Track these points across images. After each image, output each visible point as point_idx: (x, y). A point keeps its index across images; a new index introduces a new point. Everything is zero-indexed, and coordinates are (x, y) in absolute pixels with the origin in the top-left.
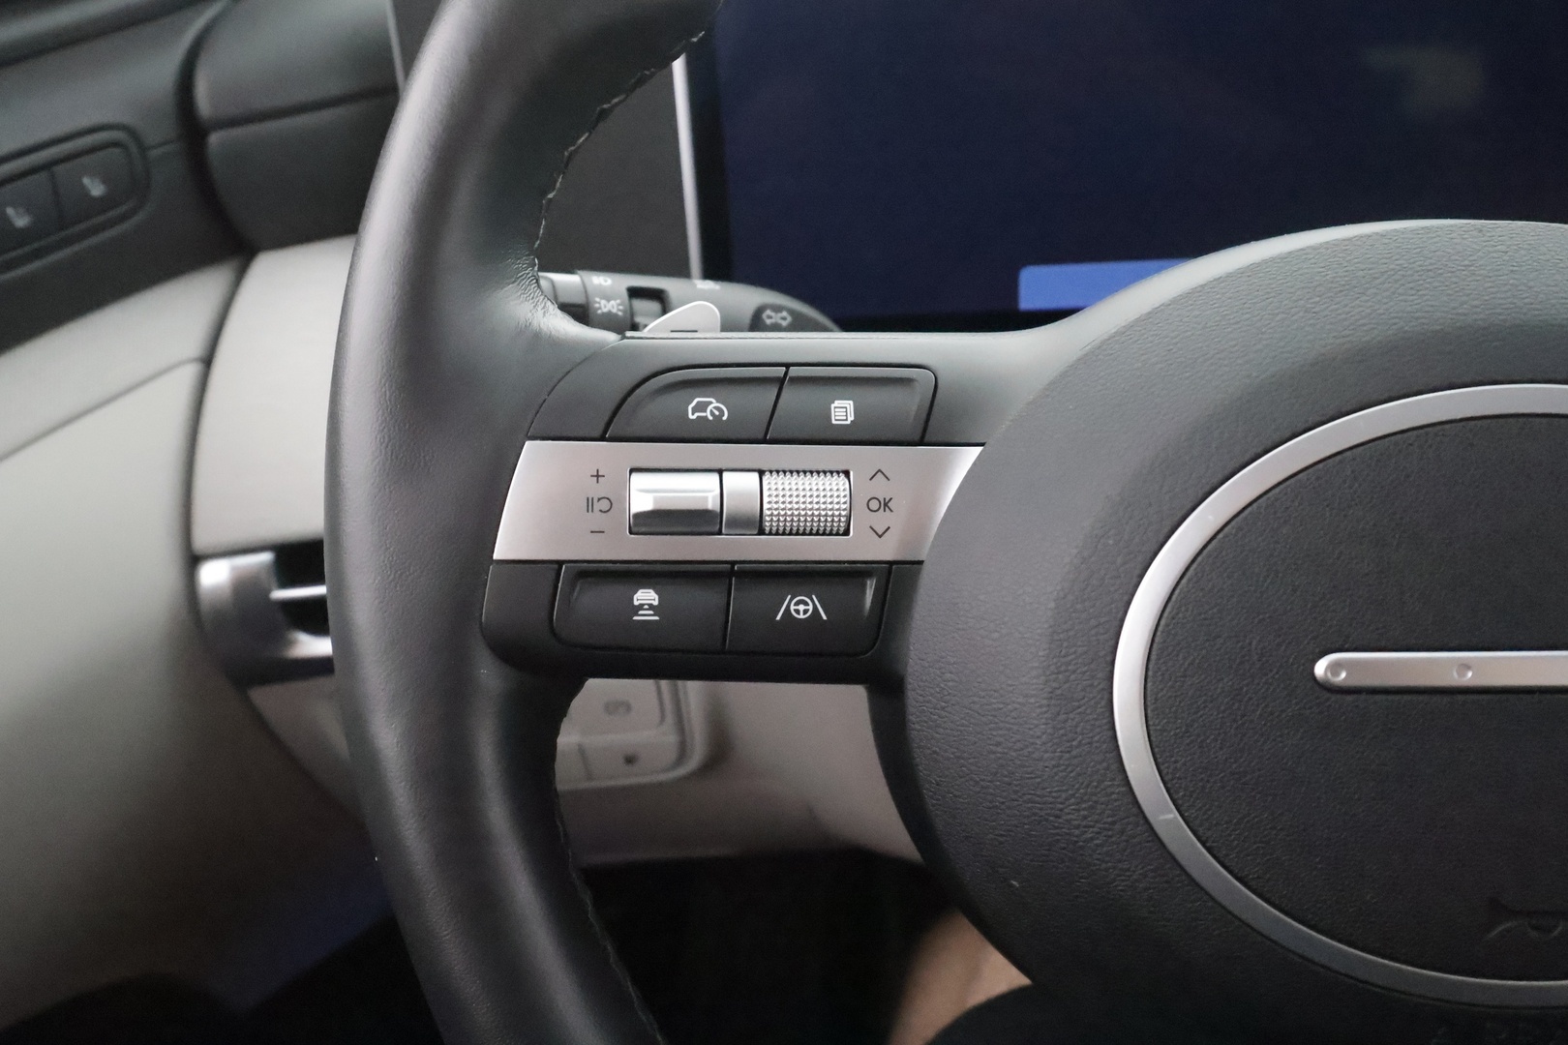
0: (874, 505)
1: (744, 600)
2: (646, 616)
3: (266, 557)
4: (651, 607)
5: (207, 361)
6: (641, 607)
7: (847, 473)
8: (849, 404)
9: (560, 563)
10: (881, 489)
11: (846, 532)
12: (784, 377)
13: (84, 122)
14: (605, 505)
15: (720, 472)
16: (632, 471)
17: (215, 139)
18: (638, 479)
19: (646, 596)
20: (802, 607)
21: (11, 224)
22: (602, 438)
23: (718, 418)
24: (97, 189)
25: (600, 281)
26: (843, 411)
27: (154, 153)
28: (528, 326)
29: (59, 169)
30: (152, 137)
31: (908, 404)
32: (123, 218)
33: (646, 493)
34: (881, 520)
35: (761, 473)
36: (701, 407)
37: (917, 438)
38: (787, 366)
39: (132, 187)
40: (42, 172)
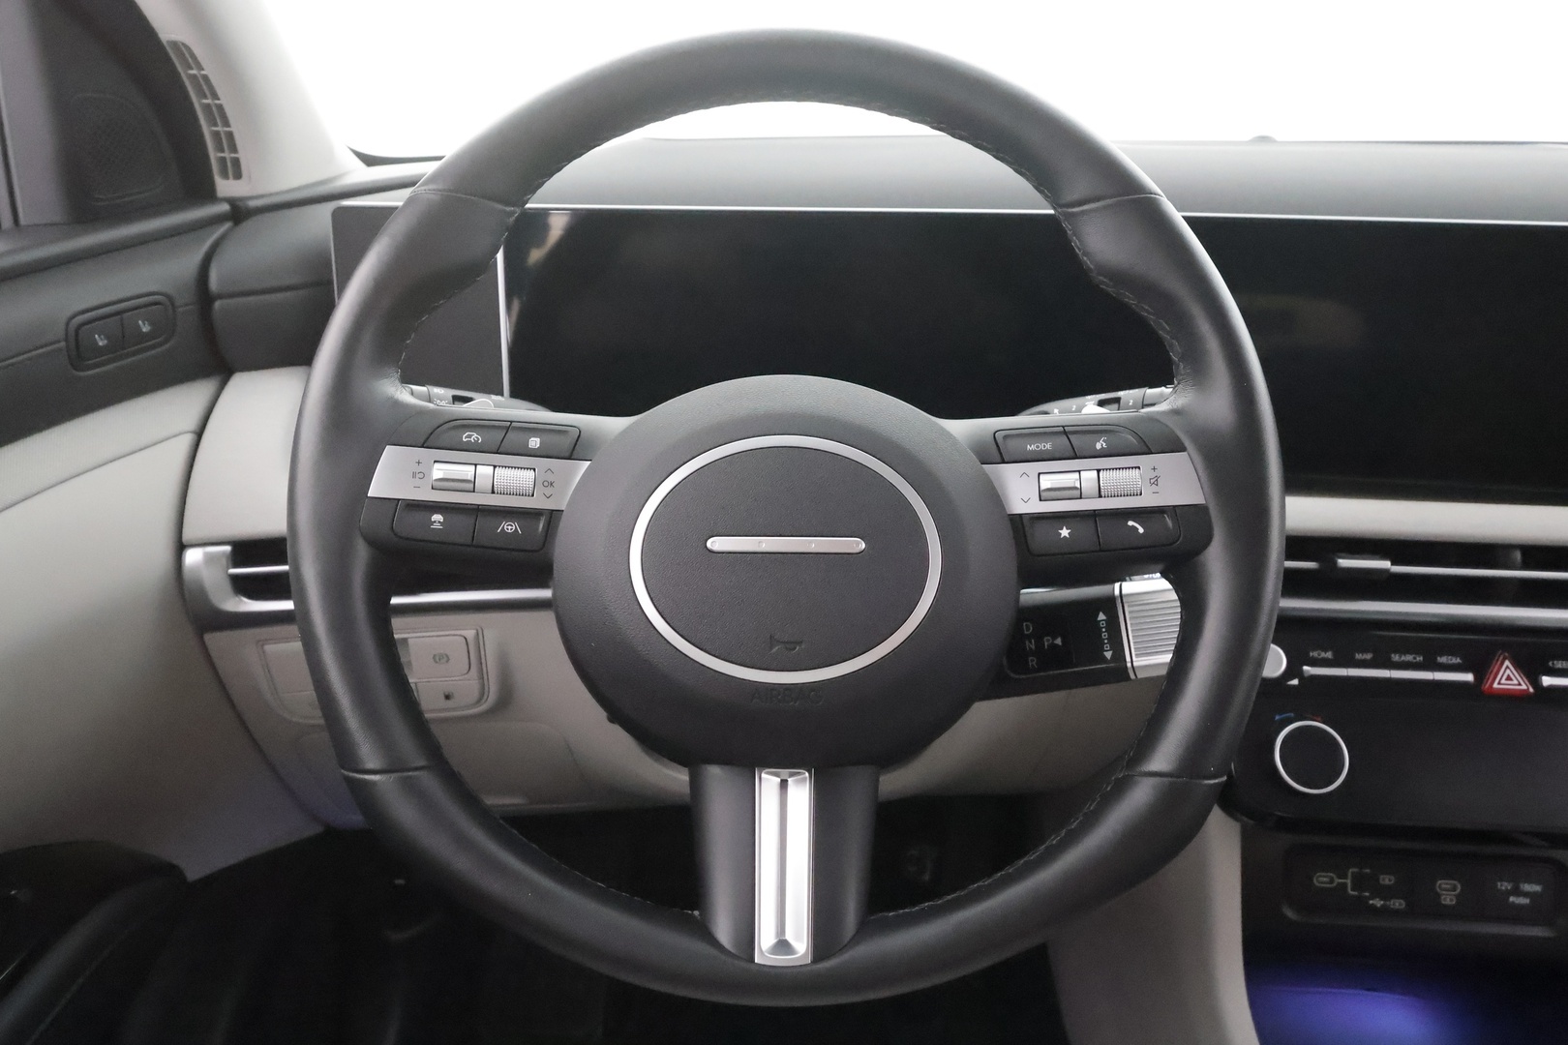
0: (546, 484)
1: (483, 522)
2: (437, 526)
3: (228, 548)
4: (439, 522)
5: (199, 434)
6: (435, 522)
7: (534, 470)
8: (538, 440)
9: (399, 500)
10: (550, 477)
11: (533, 495)
12: (508, 427)
13: (145, 290)
14: (421, 475)
15: (476, 465)
16: (435, 462)
17: (217, 304)
18: (437, 465)
19: (437, 517)
20: (510, 527)
21: (97, 344)
22: (422, 447)
23: (476, 442)
24: (146, 329)
25: (437, 391)
26: (534, 442)
27: (180, 310)
28: (392, 398)
29: (125, 315)
30: (179, 302)
31: (565, 443)
32: (160, 345)
33: (439, 472)
34: (548, 491)
35: (495, 467)
36: (470, 436)
37: (567, 454)
38: (511, 422)
39: (165, 328)
40: (116, 316)
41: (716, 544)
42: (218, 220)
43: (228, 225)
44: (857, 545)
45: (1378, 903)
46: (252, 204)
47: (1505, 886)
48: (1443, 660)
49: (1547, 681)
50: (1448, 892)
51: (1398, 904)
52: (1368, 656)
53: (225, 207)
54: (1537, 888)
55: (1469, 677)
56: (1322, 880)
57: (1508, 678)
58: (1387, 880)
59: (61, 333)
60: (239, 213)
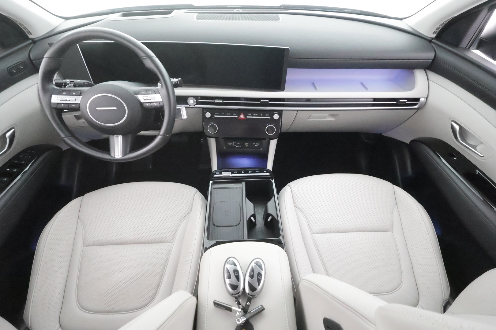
4: (63, 105)
7: (75, 97)
8: (75, 93)
9: (56, 103)
10: (77, 98)
11: (76, 101)
12: (70, 92)
15: (66, 97)
20: (74, 106)
21: (14, 72)
23: (65, 94)
24: (22, 67)
25: (67, 80)
28: (52, 87)
29: (18, 66)
30: (26, 62)
31: (79, 93)
34: (78, 100)
35: (69, 97)
37: (80, 95)
38: (70, 90)
40: (16, 66)
41: (97, 108)
42: (31, 43)
43: (33, 44)
44: (115, 108)
45: (237, 147)
46: (36, 40)
47: (254, 144)
48: (234, 114)
49: (248, 117)
50: (247, 145)
51: (240, 147)
52: (223, 114)
53: (31, 41)
54: (259, 144)
55: (237, 117)
56: (230, 144)
57: (242, 117)
58: (238, 143)
59: (6, 71)
60: (34, 42)
